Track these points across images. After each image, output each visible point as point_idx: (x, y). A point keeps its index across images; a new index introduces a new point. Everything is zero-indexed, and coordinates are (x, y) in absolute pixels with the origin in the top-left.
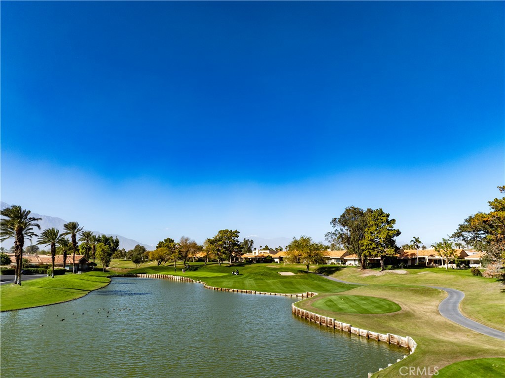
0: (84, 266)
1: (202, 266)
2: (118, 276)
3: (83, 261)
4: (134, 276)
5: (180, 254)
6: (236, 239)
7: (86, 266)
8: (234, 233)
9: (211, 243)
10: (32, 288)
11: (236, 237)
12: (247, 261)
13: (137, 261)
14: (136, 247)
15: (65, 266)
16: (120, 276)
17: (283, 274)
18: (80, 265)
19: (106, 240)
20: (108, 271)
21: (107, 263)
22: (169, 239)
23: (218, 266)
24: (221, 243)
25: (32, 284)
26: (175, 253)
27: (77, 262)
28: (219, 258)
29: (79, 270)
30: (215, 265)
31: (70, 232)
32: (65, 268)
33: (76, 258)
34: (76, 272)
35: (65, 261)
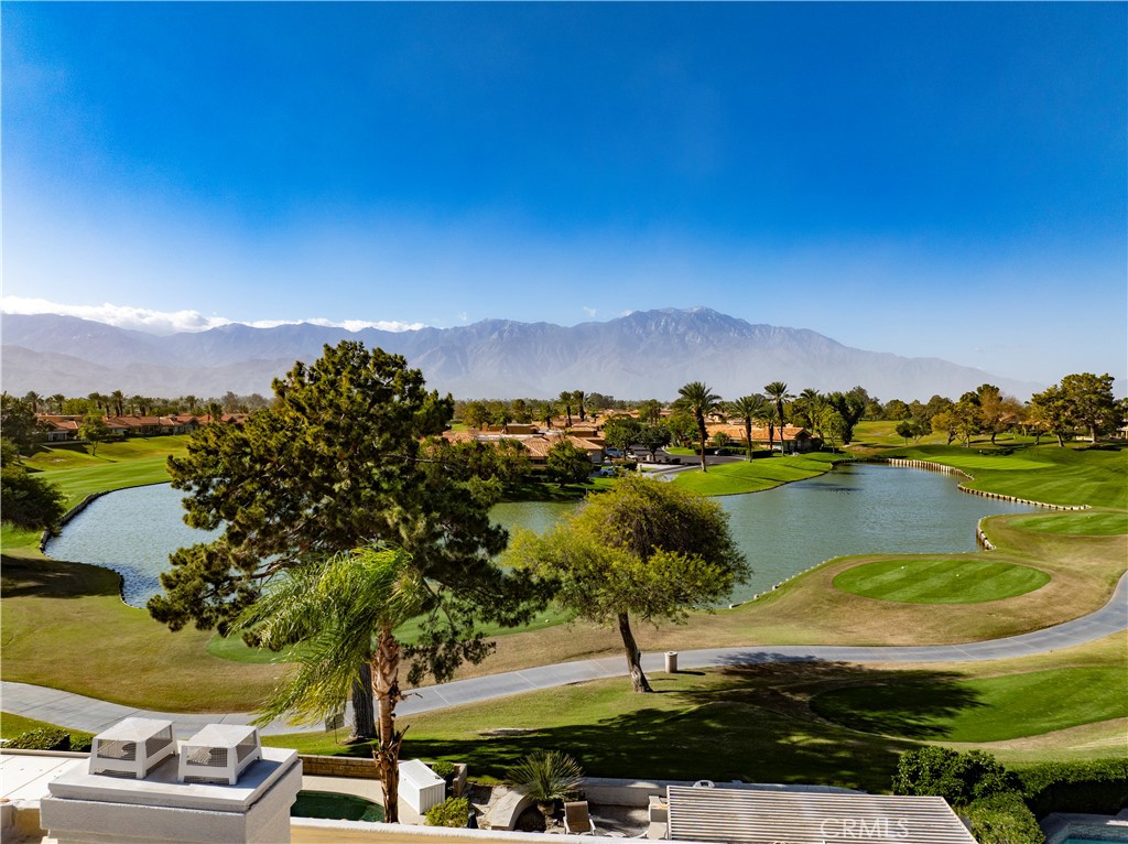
0: (805, 445)
1: (1028, 446)
2: (856, 461)
3: (802, 436)
4: (883, 462)
5: (976, 424)
6: (1106, 393)
7: (808, 444)
8: (1100, 380)
9: (1039, 403)
10: (717, 476)
11: (1104, 388)
13: (906, 432)
15: (772, 443)
16: (861, 461)
18: (799, 442)
20: (842, 453)
21: (847, 438)
23: (1057, 448)
24: (1061, 402)
25: (721, 471)
26: (966, 421)
27: (793, 438)
28: (1056, 433)
29: (796, 450)
30: (1054, 445)
31: (773, 397)
32: (774, 447)
33: (791, 431)
34: (791, 453)
35: (771, 439)
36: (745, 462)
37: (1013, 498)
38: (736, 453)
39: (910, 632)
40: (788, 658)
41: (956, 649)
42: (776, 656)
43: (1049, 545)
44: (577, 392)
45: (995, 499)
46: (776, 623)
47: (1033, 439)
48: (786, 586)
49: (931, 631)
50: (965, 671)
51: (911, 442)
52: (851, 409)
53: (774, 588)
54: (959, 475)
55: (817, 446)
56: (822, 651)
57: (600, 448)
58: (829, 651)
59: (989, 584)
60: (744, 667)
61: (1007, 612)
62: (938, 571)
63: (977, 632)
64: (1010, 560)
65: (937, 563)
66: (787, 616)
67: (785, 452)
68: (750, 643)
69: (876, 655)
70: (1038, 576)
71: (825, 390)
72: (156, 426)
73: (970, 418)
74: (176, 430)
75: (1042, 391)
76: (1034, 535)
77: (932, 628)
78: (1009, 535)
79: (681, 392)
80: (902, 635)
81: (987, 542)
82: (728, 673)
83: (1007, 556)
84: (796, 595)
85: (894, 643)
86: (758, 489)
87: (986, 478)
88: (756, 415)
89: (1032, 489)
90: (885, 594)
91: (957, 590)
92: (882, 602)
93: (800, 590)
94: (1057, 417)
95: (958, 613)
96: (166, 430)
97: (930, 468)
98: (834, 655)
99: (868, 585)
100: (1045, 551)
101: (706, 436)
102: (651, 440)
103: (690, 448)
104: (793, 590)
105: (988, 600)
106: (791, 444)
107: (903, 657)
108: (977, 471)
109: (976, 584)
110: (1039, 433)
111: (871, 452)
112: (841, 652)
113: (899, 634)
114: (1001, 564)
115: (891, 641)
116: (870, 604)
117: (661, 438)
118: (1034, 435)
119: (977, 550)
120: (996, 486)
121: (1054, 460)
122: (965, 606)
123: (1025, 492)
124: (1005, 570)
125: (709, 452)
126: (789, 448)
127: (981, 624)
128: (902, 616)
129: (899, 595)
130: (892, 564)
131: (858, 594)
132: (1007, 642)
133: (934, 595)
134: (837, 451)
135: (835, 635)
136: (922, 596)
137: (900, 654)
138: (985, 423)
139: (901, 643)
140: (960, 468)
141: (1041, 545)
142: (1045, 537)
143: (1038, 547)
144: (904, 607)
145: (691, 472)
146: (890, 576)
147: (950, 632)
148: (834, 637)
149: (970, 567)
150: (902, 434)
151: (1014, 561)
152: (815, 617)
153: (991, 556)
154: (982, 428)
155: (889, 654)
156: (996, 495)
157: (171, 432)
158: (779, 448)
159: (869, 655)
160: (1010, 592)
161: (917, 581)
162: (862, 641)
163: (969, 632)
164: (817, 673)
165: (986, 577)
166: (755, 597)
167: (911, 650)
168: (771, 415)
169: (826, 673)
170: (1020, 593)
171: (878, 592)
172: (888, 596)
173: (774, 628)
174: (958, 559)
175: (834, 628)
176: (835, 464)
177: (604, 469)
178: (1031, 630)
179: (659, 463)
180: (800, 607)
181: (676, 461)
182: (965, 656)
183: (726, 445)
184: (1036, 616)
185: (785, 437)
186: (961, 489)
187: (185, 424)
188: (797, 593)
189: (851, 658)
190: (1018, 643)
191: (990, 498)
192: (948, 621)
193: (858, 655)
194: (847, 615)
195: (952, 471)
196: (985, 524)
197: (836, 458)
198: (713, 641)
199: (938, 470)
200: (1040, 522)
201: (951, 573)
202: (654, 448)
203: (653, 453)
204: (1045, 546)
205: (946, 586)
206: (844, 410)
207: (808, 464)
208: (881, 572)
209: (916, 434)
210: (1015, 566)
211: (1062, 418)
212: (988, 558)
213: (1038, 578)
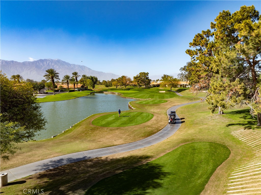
0: (83, 88)
1: (133, 88)
2: (96, 92)
3: (82, 87)
4: (102, 92)
5: (122, 83)
6: (147, 76)
7: (84, 89)
8: (146, 74)
9: (135, 78)
10: (58, 96)
11: (147, 75)
12: (153, 86)
13: (107, 86)
14: (112, 80)
15: (75, 88)
17: (160, 92)
18: (82, 88)
19: (92, 78)
21: (94, 87)
22: (123, 76)
23: (138, 88)
24: (139, 78)
25: (60, 95)
26: (120, 83)
27: (80, 87)
28: (139, 85)
29: (81, 90)
31: (75, 76)
32: (75, 89)
33: (79, 85)
34: (80, 91)
35: (74, 87)
36: (67, 93)
37: (133, 98)
38: (65, 91)
39: (121, 138)
40: (74, 160)
41: (139, 143)
42: (69, 160)
43: (147, 107)
46: (71, 142)
48: (76, 126)
49: (128, 137)
53: (71, 127)
54: (120, 94)
55: (86, 89)
56: (89, 153)
58: (92, 152)
59: (139, 118)
60: (51, 170)
61: (149, 127)
63: (143, 135)
64: (141, 111)
66: (75, 138)
67: (78, 91)
68: (57, 155)
69: (111, 151)
70: (150, 115)
71: (88, 75)
73: (121, 82)
75: (135, 76)
76: (143, 105)
77: (128, 135)
78: (137, 105)
80: (118, 140)
81: (132, 108)
82: (41, 176)
83: (140, 110)
84: (79, 129)
85: (117, 144)
86: (70, 99)
87: (126, 94)
89: (136, 96)
90: (110, 125)
91: (131, 121)
92: (110, 128)
93: (81, 127)
94: (138, 81)
95: (135, 129)
97: (113, 93)
98: (95, 154)
99: (104, 123)
100: (146, 109)
101: (56, 87)
102: (38, 87)
103: (52, 90)
104: (78, 127)
105: (141, 123)
107: (122, 150)
108: (123, 93)
109: (136, 118)
111: (99, 90)
112: (98, 151)
113: (117, 140)
114: (139, 112)
115: (116, 143)
116: (105, 129)
117: (42, 86)
118: (134, 86)
119: (130, 110)
120: (129, 96)
121: (138, 91)
122: (136, 126)
123: (135, 97)
124: (141, 114)
125: (57, 91)
127: (143, 132)
128: (117, 132)
129: (114, 125)
130: (110, 115)
131: (101, 126)
132: (153, 137)
133: (125, 124)
134: (91, 90)
135: (94, 144)
136: (122, 124)
137: (120, 149)
138: (124, 83)
139: (119, 143)
142: (145, 105)
143: (144, 108)
144: (117, 129)
145: (51, 95)
146: (110, 119)
147: (134, 136)
149: (132, 114)
151: (142, 111)
152: (86, 137)
153: (133, 111)
154: (123, 84)
155: (116, 150)
156: (129, 98)
158: (77, 90)
159: (109, 151)
160: (146, 120)
161: (119, 119)
162: (105, 145)
163: (141, 135)
164: (88, 167)
165: (138, 116)
166: (63, 132)
167: (124, 146)
168: (74, 80)
169: (91, 166)
170: (148, 120)
171: (108, 125)
172: (111, 125)
173: (69, 144)
174: (128, 112)
175: (93, 141)
176: (91, 93)
178: (157, 132)
179: (42, 94)
180: (80, 134)
181: (47, 93)
182: (143, 145)
183: (62, 89)
184: (157, 127)
185: (78, 87)
186: (121, 97)
188: (80, 128)
189: (102, 154)
190: (156, 137)
192: (133, 132)
193: (104, 152)
194: (98, 134)
195: (118, 94)
196: (130, 103)
197: (91, 92)
198: (39, 157)
199: (115, 93)
200: (142, 102)
202: (40, 90)
203: (40, 91)
204: (146, 107)
205: (128, 120)
206: (93, 80)
207: (84, 93)
208: (107, 118)
209: (109, 87)
210: (143, 113)
211: (140, 82)
212: (135, 111)
213: (150, 116)
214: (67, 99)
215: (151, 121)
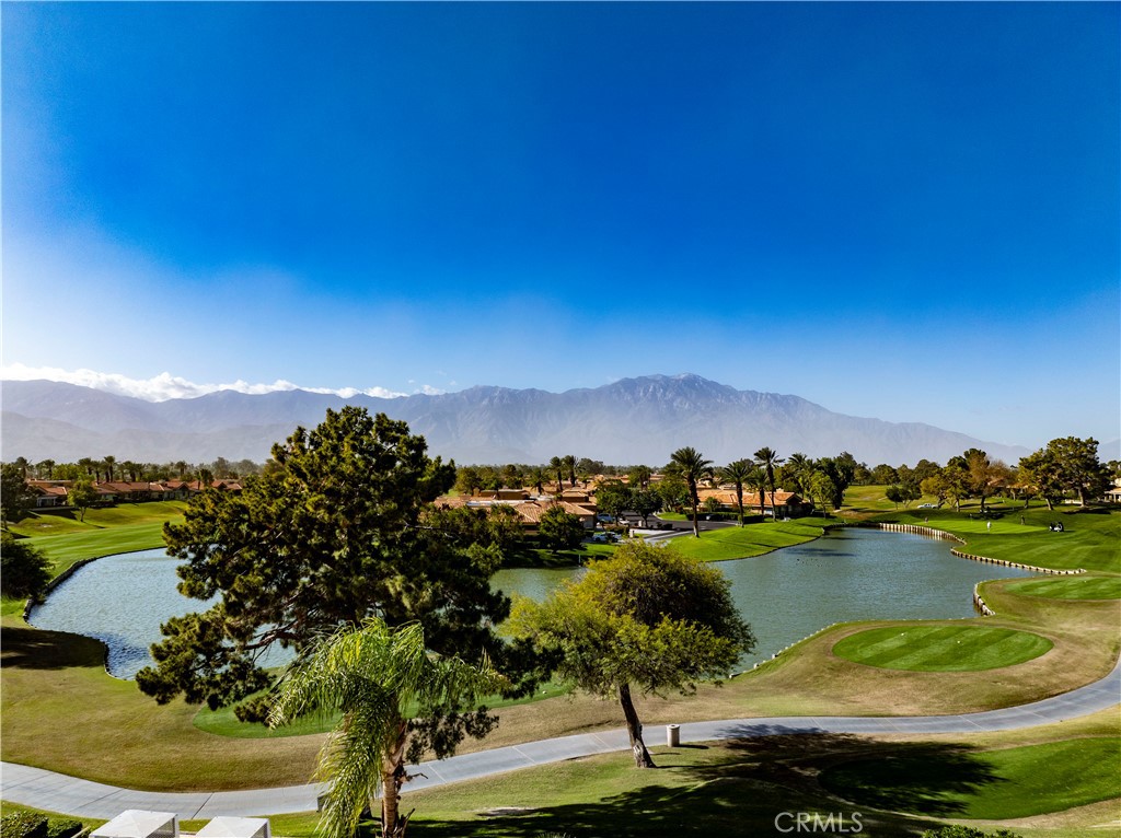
0: (795, 509)
1: (1018, 509)
2: (848, 526)
3: (793, 501)
4: (875, 526)
5: (965, 488)
6: (1091, 456)
7: (800, 509)
8: (1085, 444)
9: (1026, 467)
10: (709, 542)
11: (1089, 452)
13: (895, 497)
15: (763, 508)
16: (853, 526)
18: (790, 507)
19: (829, 467)
20: (834, 517)
21: (837, 503)
22: (973, 450)
23: (1046, 512)
24: (1048, 466)
25: (714, 536)
26: (955, 485)
27: (783, 503)
28: (1047, 497)
29: (788, 515)
30: (1044, 509)
31: (763, 462)
32: (765, 512)
33: (781, 496)
34: (782, 518)
35: (762, 504)
36: (737, 528)
37: (1007, 563)
38: (728, 518)
39: (915, 702)
40: (791, 730)
41: (963, 719)
42: (778, 728)
43: (1048, 610)
44: (568, 457)
45: (989, 563)
46: (779, 694)
47: (1022, 503)
48: (786, 655)
49: (935, 700)
50: (976, 743)
51: (901, 507)
52: (841, 474)
53: (773, 657)
54: (951, 539)
55: (808, 511)
56: (826, 723)
57: (592, 513)
58: (834, 722)
59: (992, 651)
60: (747, 740)
61: (1012, 680)
62: (938, 637)
63: (984, 701)
64: (1007, 626)
65: (937, 630)
66: (788, 685)
67: (777, 517)
68: (754, 715)
69: (881, 725)
70: (1040, 642)
71: (814, 455)
72: (145, 492)
73: (958, 482)
74: (166, 495)
75: (1028, 455)
76: (1032, 599)
77: (937, 697)
78: (1007, 600)
79: (674, 456)
80: (907, 704)
81: (985, 608)
82: (733, 746)
83: (1007, 622)
84: (797, 664)
85: (900, 713)
86: (751, 554)
87: (980, 542)
88: (745, 480)
89: (1025, 553)
90: (886, 662)
91: (960, 657)
92: (886, 671)
93: (801, 659)
94: (1045, 480)
95: (962, 681)
96: (156, 495)
97: (921, 532)
98: (839, 726)
99: (868, 653)
100: (1044, 616)
101: (697, 501)
102: (642, 505)
103: (681, 513)
104: (793, 658)
105: (992, 668)
106: (783, 509)
107: (910, 728)
108: (968, 535)
109: (978, 650)
110: (1028, 496)
111: (863, 517)
112: (848, 722)
113: (903, 704)
114: (1001, 630)
115: (896, 711)
116: (872, 672)
117: (652, 503)
118: (1023, 498)
119: (976, 616)
120: (990, 550)
122: (970, 674)
123: (1019, 556)
124: (1008, 636)
125: (701, 517)
126: (781, 513)
127: (987, 693)
128: (906, 684)
129: (901, 663)
130: (892, 631)
131: (859, 662)
132: (1015, 711)
133: (935, 662)
134: (828, 516)
135: (838, 706)
136: (924, 663)
137: (906, 725)
138: (974, 488)
139: (906, 713)
140: (952, 532)
141: (1040, 610)
142: (1044, 602)
143: (1037, 612)
144: (907, 676)
145: (683, 538)
146: (891, 644)
147: (956, 701)
148: (838, 707)
149: (971, 634)
150: (892, 499)
151: (1014, 627)
152: (818, 686)
153: (991, 621)
154: (971, 492)
155: (895, 725)
156: (989, 559)
157: (160, 498)
158: (770, 513)
159: (876, 726)
160: (1013, 660)
161: (918, 648)
162: (867, 711)
163: (976, 701)
164: (823, 745)
165: (987, 644)
166: (755, 666)
167: (918, 721)
168: (762, 479)
169: (832, 746)
170: (1023, 661)
171: (881, 660)
172: (890, 664)
173: (776, 699)
174: (959, 626)
175: (837, 698)
176: (827, 529)
177: (596, 535)
178: (1039, 699)
179: (651, 528)
180: (801, 676)
181: (668, 527)
182: (973, 726)
183: (718, 510)
184: (1042, 684)
185: (777, 502)
186: (954, 553)
187: (175, 489)
188: (798, 661)
189: (857, 729)
190: (1027, 712)
191: (984, 563)
192: (953, 690)
193: (863, 726)
194: (850, 684)
195: (943, 536)
196: (982, 589)
197: (828, 523)
198: (715, 712)
199: (931, 535)
200: (1036, 586)
201: (952, 640)
202: (646, 513)
203: (645, 518)
204: (1044, 612)
205: (947, 653)
206: (833, 475)
207: (800, 529)
208: (882, 640)
209: (906, 499)
210: (1015, 632)
211: (1050, 481)
212: (987, 624)
213: (1040, 645)
214: (740, 556)
215: (1034, 664)
